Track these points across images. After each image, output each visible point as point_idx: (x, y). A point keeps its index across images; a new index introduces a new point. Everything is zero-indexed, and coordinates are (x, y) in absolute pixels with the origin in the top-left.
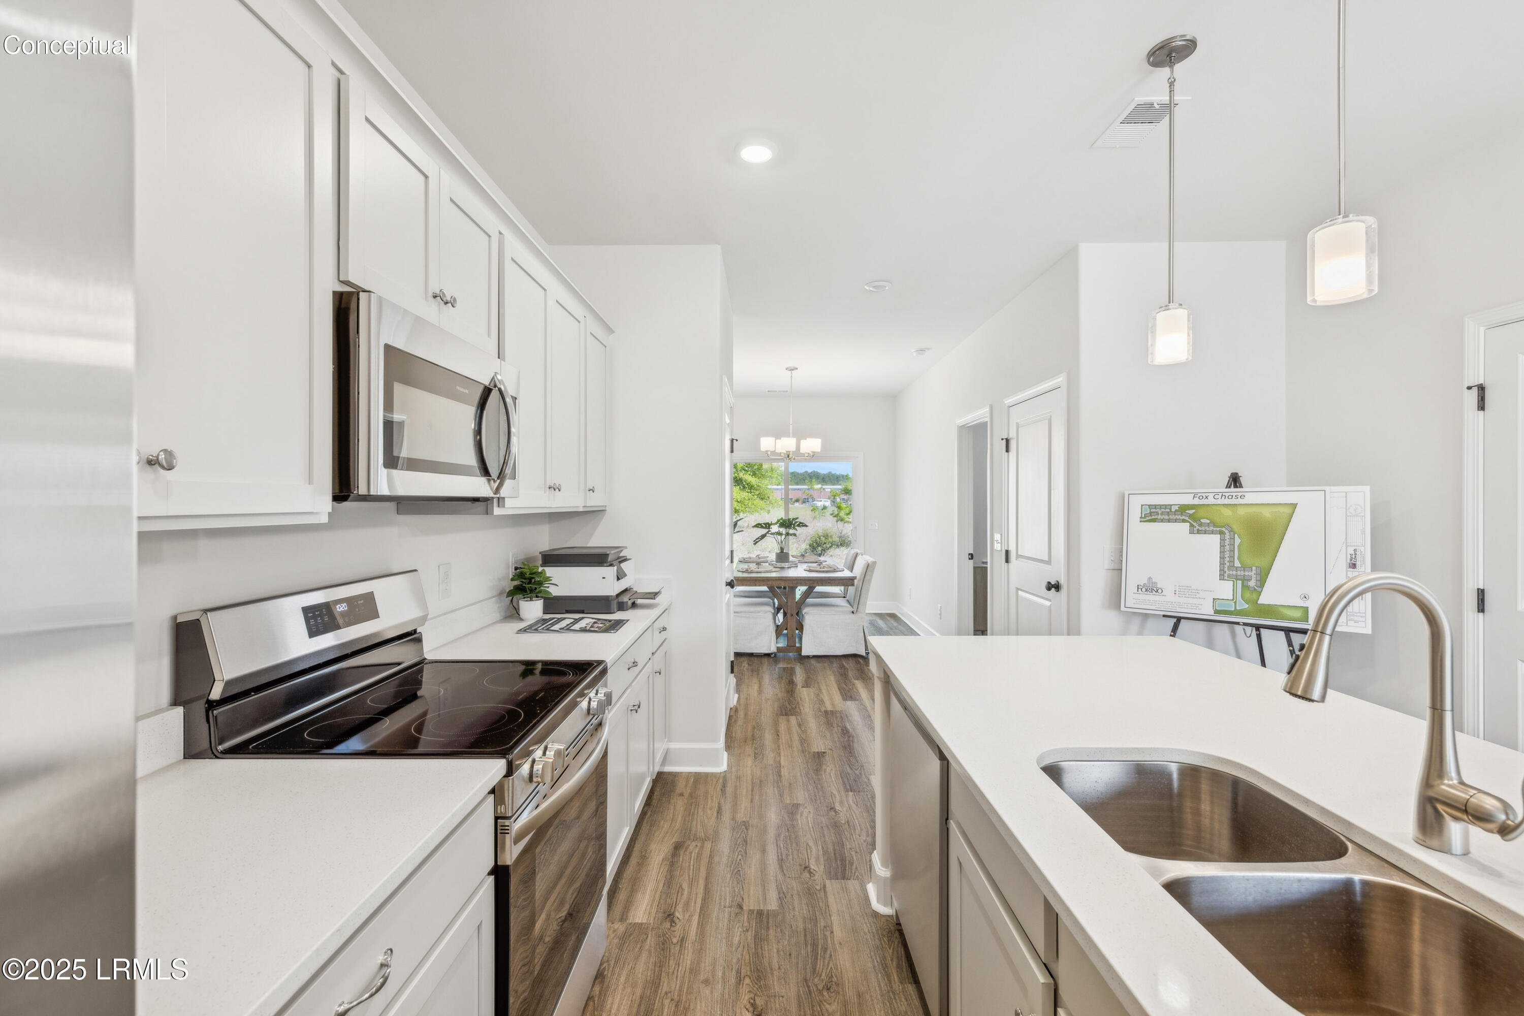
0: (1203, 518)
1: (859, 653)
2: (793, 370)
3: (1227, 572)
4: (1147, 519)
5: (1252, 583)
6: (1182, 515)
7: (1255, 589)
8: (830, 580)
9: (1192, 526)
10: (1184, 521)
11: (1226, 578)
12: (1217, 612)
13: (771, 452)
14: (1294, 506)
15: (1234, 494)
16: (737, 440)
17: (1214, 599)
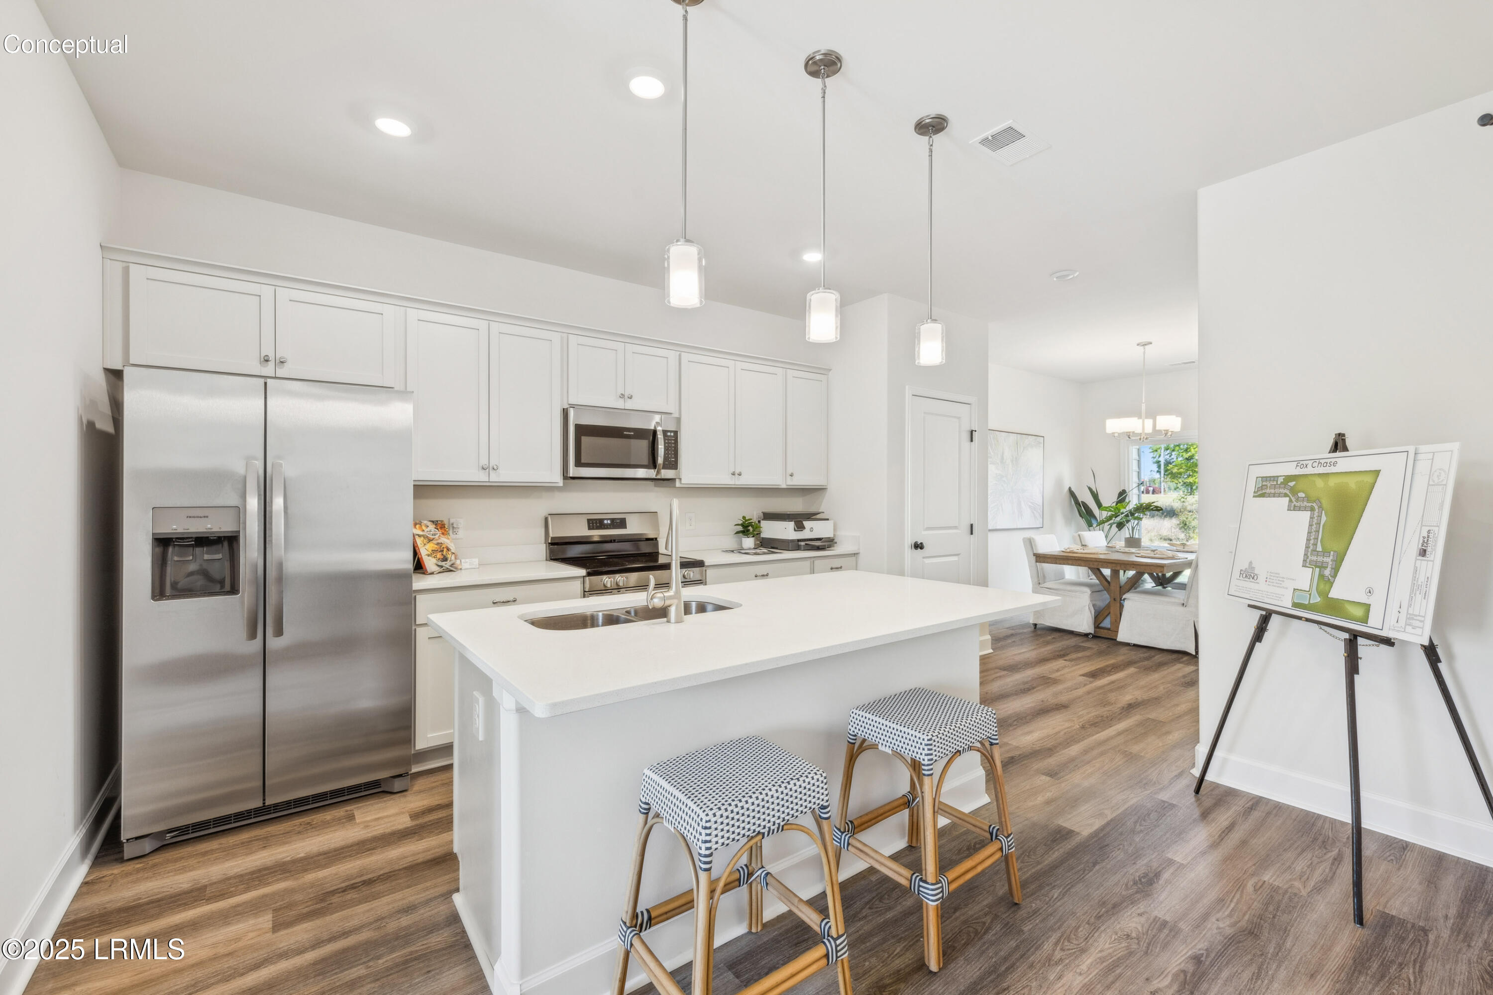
0: (1300, 492)
1: (1189, 651)
2: (1145, 345)
3: (1310, 557)
4: (1259, 493)
5: (1327, 572)
6: (1284, 488)
7: (1329, 579)
8: (1133, 564)
9: (1290, 501)
10: (1286, 495)
11: (1307, 565)
12: (1296, 605)
13: (1119, 434)
14: (1377, 473)
15: (1328, 461)
16: (975, 431)
17: (1294, 589)
